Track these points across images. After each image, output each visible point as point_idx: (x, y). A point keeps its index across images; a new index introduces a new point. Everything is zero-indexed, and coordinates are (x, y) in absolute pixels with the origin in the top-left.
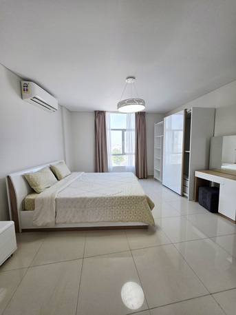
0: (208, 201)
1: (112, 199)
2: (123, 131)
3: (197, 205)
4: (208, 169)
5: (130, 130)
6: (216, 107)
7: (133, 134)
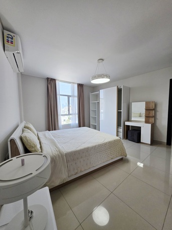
0: (136, 138)
1: (105, 144)
2: (69, 97)
3: (127, 141)
4: (128, 120)
5: (74, 96)
6: (131, 87)
7: (76, 100)
